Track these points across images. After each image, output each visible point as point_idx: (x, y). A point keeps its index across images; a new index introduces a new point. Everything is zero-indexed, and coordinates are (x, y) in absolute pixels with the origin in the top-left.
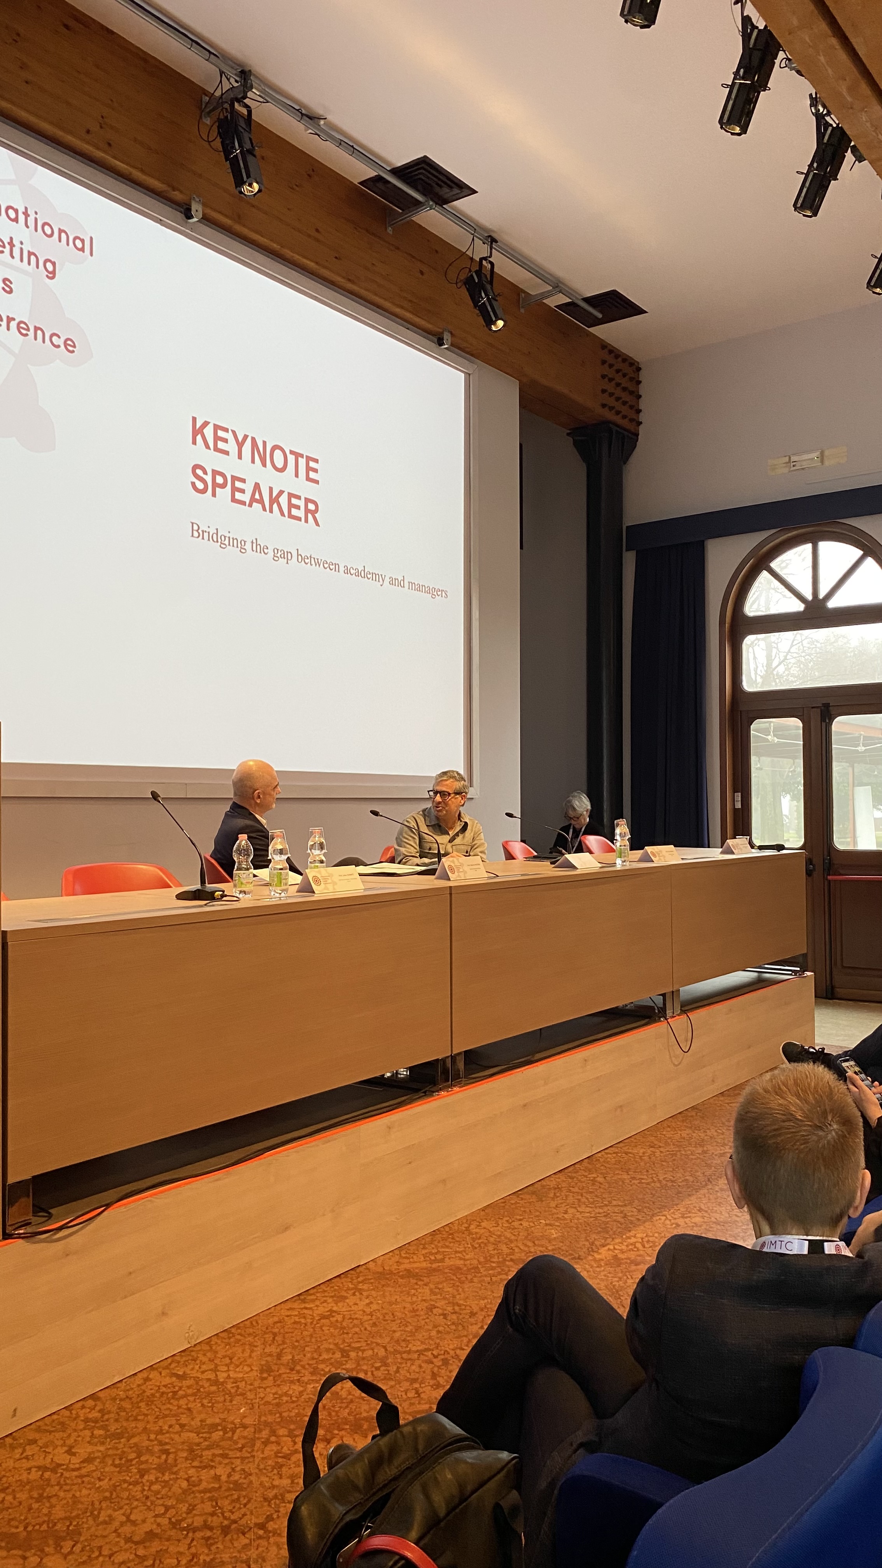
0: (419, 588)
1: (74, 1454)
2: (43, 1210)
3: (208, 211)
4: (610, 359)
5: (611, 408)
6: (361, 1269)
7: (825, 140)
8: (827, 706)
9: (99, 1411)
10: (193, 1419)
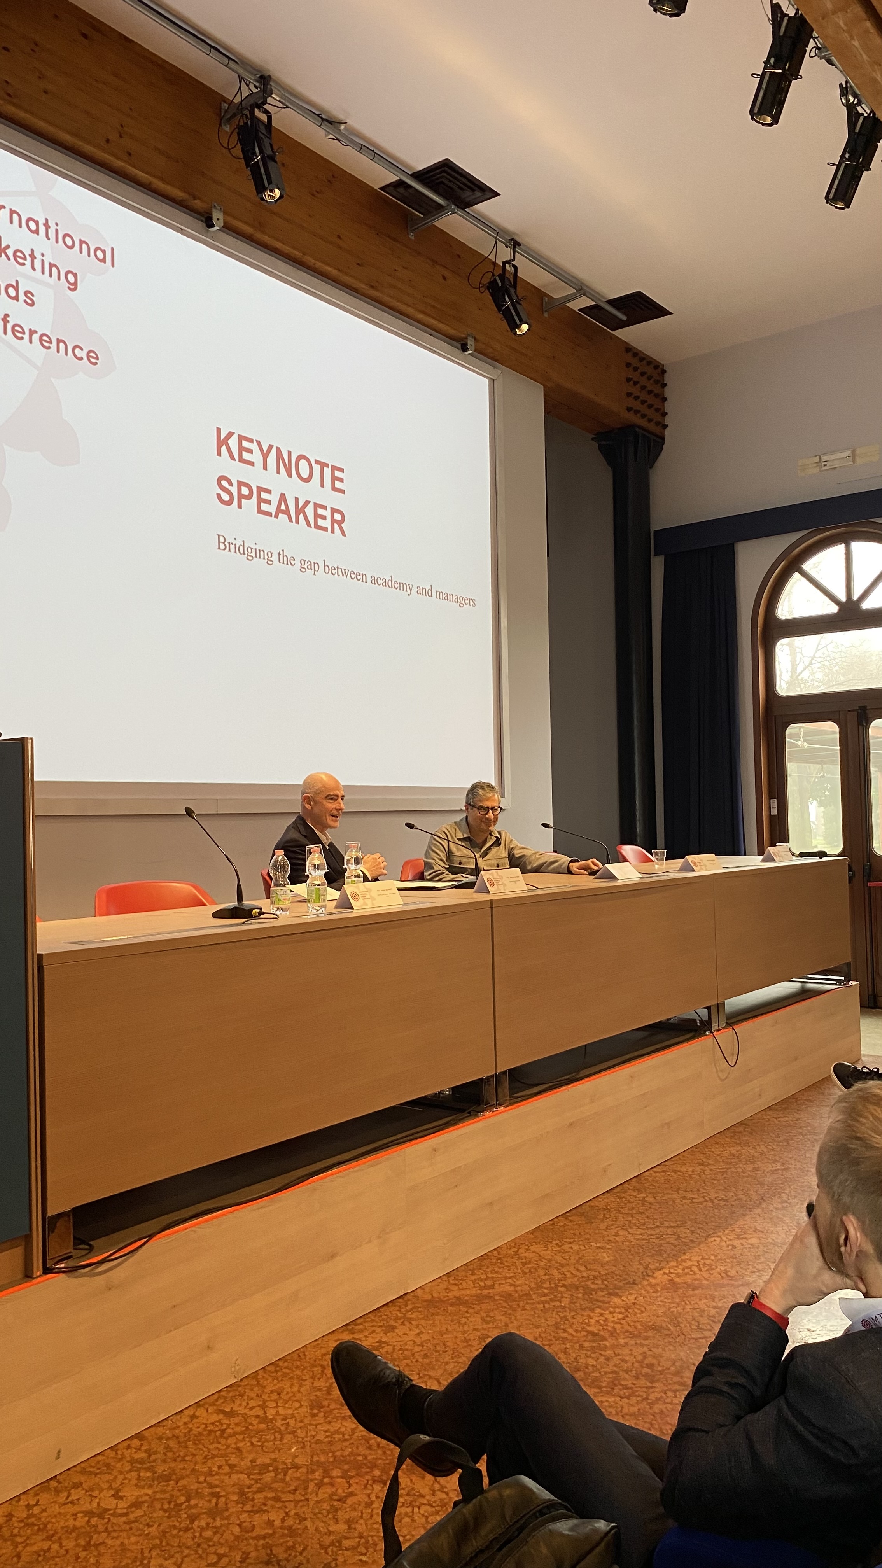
0: (448, 597)
1: (121, 1498)
2: (83, 1242)
3: (229, 219)
4: (635, 362)
5: (637, 412)
6: (408, 1296)
7: (857, 130)
8: (864, 709)
9: (146, 1451)
10: (242, 1459)
